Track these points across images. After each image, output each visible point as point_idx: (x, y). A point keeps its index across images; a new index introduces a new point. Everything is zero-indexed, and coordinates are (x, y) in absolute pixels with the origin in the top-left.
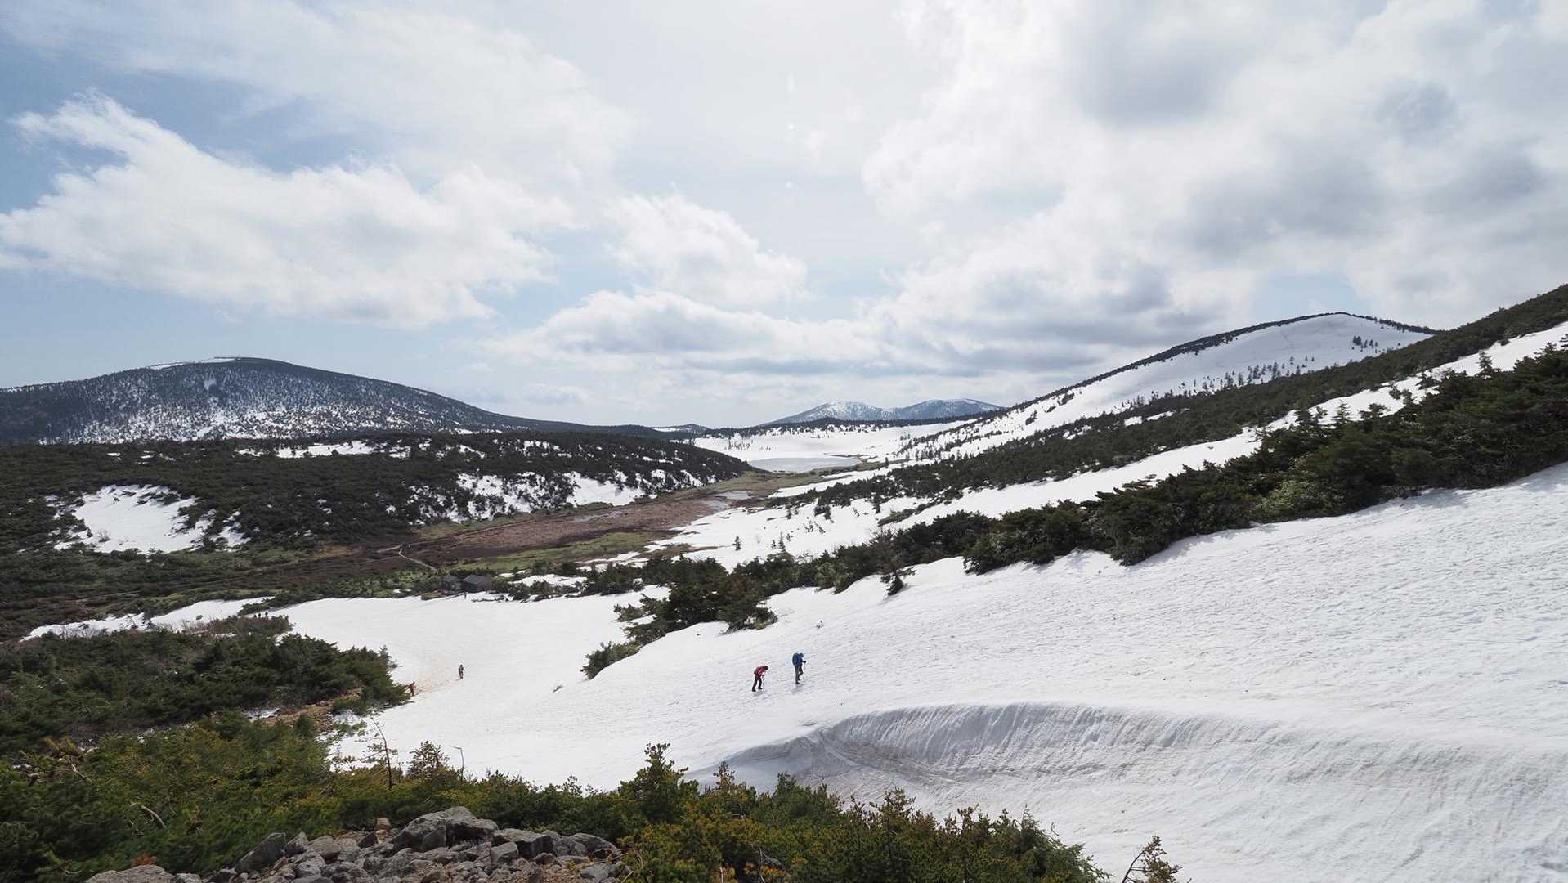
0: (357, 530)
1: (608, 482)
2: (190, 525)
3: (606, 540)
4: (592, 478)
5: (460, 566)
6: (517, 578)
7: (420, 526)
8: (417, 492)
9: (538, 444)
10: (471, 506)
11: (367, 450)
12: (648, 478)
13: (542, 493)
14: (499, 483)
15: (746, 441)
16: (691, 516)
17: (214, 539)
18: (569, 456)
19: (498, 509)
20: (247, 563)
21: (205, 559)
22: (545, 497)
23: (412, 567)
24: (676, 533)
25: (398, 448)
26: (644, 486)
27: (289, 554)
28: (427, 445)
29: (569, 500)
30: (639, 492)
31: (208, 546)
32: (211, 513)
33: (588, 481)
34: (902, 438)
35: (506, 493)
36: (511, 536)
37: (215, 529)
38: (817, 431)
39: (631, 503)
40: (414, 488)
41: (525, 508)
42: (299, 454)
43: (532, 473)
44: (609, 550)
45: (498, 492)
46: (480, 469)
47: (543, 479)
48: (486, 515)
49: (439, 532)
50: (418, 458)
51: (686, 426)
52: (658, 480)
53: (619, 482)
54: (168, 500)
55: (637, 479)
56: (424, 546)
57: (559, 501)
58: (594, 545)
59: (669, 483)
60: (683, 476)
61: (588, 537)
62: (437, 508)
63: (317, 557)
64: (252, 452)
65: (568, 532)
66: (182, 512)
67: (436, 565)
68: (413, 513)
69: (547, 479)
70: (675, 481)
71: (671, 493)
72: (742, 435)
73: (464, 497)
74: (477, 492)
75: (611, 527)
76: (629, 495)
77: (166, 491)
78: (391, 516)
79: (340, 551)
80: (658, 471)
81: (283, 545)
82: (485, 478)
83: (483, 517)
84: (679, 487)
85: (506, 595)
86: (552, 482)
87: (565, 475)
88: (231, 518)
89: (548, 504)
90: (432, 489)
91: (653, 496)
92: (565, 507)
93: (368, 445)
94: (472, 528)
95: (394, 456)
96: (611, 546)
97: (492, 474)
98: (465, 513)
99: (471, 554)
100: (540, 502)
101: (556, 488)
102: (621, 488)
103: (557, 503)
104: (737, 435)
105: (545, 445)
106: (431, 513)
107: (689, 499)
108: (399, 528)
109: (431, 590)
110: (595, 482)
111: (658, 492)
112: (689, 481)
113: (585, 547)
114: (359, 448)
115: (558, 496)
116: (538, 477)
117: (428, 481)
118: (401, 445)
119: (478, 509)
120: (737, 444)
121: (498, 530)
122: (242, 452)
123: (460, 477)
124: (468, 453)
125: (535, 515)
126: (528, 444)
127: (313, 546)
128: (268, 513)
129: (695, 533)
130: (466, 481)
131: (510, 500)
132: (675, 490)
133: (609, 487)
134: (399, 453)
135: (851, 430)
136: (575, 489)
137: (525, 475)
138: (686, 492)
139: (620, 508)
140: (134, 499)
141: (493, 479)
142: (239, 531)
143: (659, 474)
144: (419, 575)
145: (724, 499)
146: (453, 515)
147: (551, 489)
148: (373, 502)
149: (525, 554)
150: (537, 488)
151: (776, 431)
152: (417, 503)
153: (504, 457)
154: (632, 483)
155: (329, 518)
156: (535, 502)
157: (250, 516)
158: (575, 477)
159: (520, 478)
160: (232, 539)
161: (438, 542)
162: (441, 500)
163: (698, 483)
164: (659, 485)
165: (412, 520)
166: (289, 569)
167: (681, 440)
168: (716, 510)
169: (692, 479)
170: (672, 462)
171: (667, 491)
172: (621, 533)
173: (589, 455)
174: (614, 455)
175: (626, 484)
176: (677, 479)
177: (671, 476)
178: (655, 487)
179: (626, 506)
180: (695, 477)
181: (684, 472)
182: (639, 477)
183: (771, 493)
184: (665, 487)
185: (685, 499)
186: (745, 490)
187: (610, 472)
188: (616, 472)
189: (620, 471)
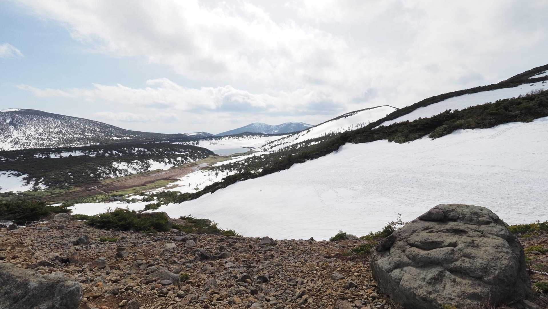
0: (82, 182)
1: (162, 163)
2: (28, 183)
3: (156, 183)
4: (157, 161)
5: (115, 193)
6: (129, 197)
7: (101, 180)
8: (100, 169)
9: (140, 149)
10: (117, 173)
11: (81, 154)
12: (176, 161)
13: (140, 167)
14: (126, 164)
15: (217, 141)
16: (186, 173)
17: (37, 187)
18: (150, 153)
19: (126, 173)
20: (49, 194)
21: (36, 193)
22: (141, 169)
23: (100, 193)
24: (178, 180)
25: (92, 153)
26: (174, 163)
27: (62, 191)
28: (102, 151)
29: (149, 169)
30: (172, 165)
31: (36, 190)
32: (34, 179)
33: (156, 162)
34: (266, 141)
35: (129, 168)
36: (130, 182)
37: (37, 184)
38: (240, 138)
39: (169, 169)
40: (99, 168)
41: (135, 172)
42: (58, 156)
43: (137, 161)
44: (156, 187)
45: (126, 168)
46: (120, 160)
47: (141, 163)
48: (122, 175)
49: (108, 181)
50: (100, 157)
51: (201, 132)
52: (179, 161)
53: (166, 162)
54: (18, 175)
55: (172, 161)
56: (103, 186)
57: (146, 170)
58: (153, 185)
59: (183, 161)
60: (187, 159)
61: (152, 182)
62: (107, 174)
63: (70, 191)
64: (41, 156)
65: (147, 180)
66: (24, 179)
67: (107, 193)
68: (99, 176)
69: (142, 163)
70: (184, 161)
71: (183, 165)
72: (215, 139)
73: (115, 170)
74: (119, 168)
75: (161, 178)
76: (169, 166)
77: (17, 172)
78: (92, 177)
79: (78, 189)
80: (179, 158)
81: (60, 188)
82: (122, 163)
83: (121, 176)
84: (186, 163)
85: (125, 202)
86: (144, 164)
87: (148, 161)
88: (41, 180)
89: (142, 171)
90: (105, 168)
91: (176, 166)
92: (148, 171)
93: (82, 152)
94: (118, 180)
95: (91, 156)
96: (157, 185)
97: (124, 162)
98: (116, 175)
99: (118, 188)
100: (139, 170)
101: (145, 165)
102: (166, 164)
103: (145, 170)
104: (214, 139)
105: (142, 149)
106: (105, 176)
107: (188, 167)
108: (95, 181)
109: (106, 201)
110: (158, 163)
111: (179, 165)
113: (150, 186)
114: (79, 154)
115: (145, 168)
116: (139, 162)
117: (103, 165)
118: (93, 152)
119: (120, 173)
120: (213, 143)
121: (126, 180)
122: (37, 156)
123: (113, 163)
124: (116, 154)
125: (138, 174)
126: (136, 149)
127: (69, 188)
128: (53, 178)
129: (183, 180)
130: (115, 165)
131: (130, 170)
132: (184, 164)
133: (162, 164)
134: (93, 155)
135: (251, 138)
136: (151, 165)
137: (135, 161)
138: (187, 165)
139: (165, 171)
140: (6, 176)
141: (124, 163)
142: (44, 184)
143: (179, 159)
144: (103, 196)
145: (199, 167)
146: (112, 176)
147: (143, 166)
148: (86, 173)
149: (133, 188)
150: (139, 166)
151: (227, 138)
152: (100, 173)
153: (129, 156)
154: (170, 162)
155: (73, 179)
156: (138, 170)
157: (47, 180)
158: (151, 161)
159: (133, 162)
160: (42, 187)
161: (107, 185)
162: (108, 171)
163: (192, 161)
164: (179, 163)
165: (99, 178)
166: (63, 195)
167: (194, 141)
168: (194, 171)
169: (190, 160)
170: (185, 154)
171: (181, 164)
172: (162, 181)
173: (157, 153)
174: (165, 152)
175: (168, 163)
176: (185, 160)
177: (183, 159)
178: (177, 163)
179: (167, 170)
180: (192, 159)
181: (188, 157)
182: (172, 160)
183: (214, 164)
184: (181, 163)
185: (186, 167)
186: (206, 163)
187: (163, 159)
188: (165, 158)
189: (166, 158)
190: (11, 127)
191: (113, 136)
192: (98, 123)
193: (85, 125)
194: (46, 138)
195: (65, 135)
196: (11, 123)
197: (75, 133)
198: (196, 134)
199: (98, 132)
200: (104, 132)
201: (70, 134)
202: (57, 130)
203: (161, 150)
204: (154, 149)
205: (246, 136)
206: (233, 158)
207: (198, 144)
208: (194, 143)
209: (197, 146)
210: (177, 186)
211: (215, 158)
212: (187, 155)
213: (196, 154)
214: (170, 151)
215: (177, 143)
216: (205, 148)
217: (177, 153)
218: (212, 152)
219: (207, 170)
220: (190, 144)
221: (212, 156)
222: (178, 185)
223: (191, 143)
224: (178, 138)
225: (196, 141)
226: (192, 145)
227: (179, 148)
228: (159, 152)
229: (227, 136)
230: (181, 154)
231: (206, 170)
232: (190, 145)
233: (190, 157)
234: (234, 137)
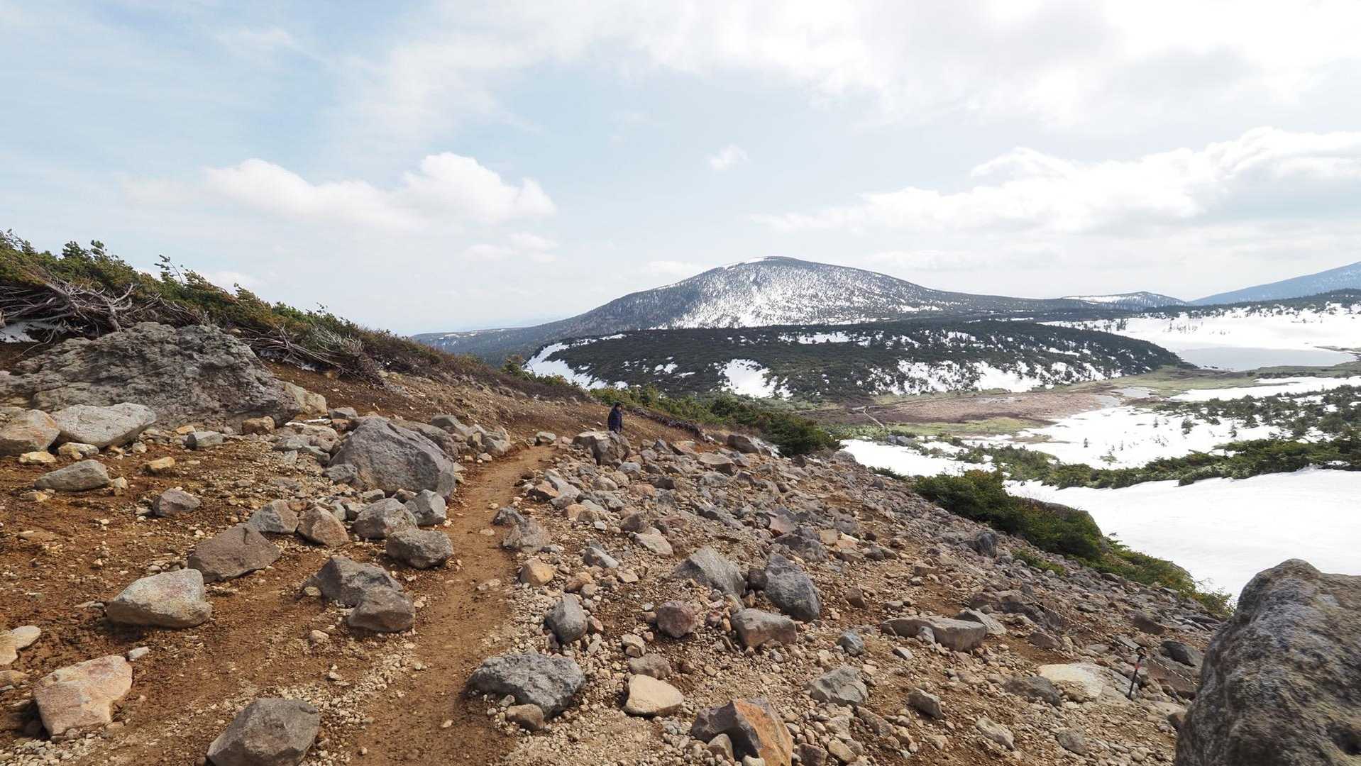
0: (843, 395)
1: (1010, 372)
2: (768, 383)
3: (992, 423)
4: (997, 367)
5: (897, 427)
6: (926, 442)
7: (875, 396)
8: (876, 372)
9: (959, 334)
10: (907, 384)
11: (845, 339)
12: (1048, 370)
13: (956, 378)
14: (926, 368)
15: (1195, 322)
16: (1075, 408)
17: (778, 392)
18: (982, 346)
19: (924, 388)
20: (793, 408)
21: (776, 402)
22: (958, 381)
23: (871, 422)
24: (1050, 423)
25: (864, 338)
26: (1042, 377)
27: (810, 405)
28: (881, 336)
29: (976, 384)
30: (1037, 382)
31: (777, 397)
32: (776, 378)
33: (994, 370)
35: (930, 376)
36: (930, 410)
37: (778, 387)
39: (1028, 391)
40: (872, 370)
41: (942, 388)
42: (810, 341)
43: (950, 362)
44: (991, 431)
45: (924, 375)
46: (915, 356)
47: (958, 367)
48: (916, 391)
49: (886, 401)
50: (876, 347)
51: (1136, 294)
52: (1057, 372)
53: (1020, 373)
54: (758, 369)
55: (1036, 371)
56: (877, 409)
57: (968, 385)
58: (983, 425)
59: (1069, 375)
60: (1085, 369)
61: (982, 417)
62: (885, 384)
63: (823, 408)
64: (787, 339)
65: (969, 411)
66: (764, 376)
67: (884, 424)
68: (871, 386)
69: (961, 368)
70: (1075, 374)
71: (1069, 385)
72: (1190, 316)
73: (902, 378)
74: (911, 375)
75: (1003, 411)
76: (1029, 384)
77: (756, 364)
78: (859, 388)
79: (834, 406)
80: (1059, 363)
81: (808, 399)
82: (917, 364)
83: (913, 392)
84: (1078, 379)
85: (918, 451)
86: (965, 370)
87: (975, 364)
88: (784, 382)
89: (959, 386)
90: (883, 371)
91: (1049, 387)
92: (973, 390)
93: (846, 335)
94: (906, 400)
95: (861, 344)
96: (994, 428)
97: (922, 361)
98: (902, 389)
99: (904, 419)
100: (953, 385)
101: (967, 375)
102: (1021, 378)
103: (966, 386)
104: (1184, 316)
105: (965, 336)
106: (882, 387)
107: (1084, 392)
108: (863, 395)
109: (881, 440)
110: (999, 372)
111: (1056, 383)
112: (1090, 375)
113: (975, 426)
114: (840, 338)
115: (967, 381)
116: (954, 365)
117: (880, 365)
118: (865, 336)
119: (911, 387)
121: (922, 403)
122: (783, 338)
123: (900, 363)
124: (907, 343)
125: (949, 395)
126: (951, 335)
127: (821, 402)
128: (799, 380)
129: (1066, 426)
130: (904, 366)
131: (933, 382)
132: (1073, 382)
133: (1011, 375)
134: (864, 342)
136: (981, 375)
137: (945, 363)
138: (1084, 385)
139: (1017, 394)
140: (744, 367)
141: (922, 365)
142: (788, 389)
143: (1060, 367)
144: (875, 429)
145: (1120, 395)
146: (895, 389)
147: (963, 376)
148: (850, 377)
149: (936, 424)
150: (953, 374)
152: (874, 380)
153: (933, 348)
154: (1031, 374)
155: (828, 386)
156: (950, 385)
157: (792, 381)
158: (982, 366)
159: (941, 365)
160: (785, 393)
161: (885, 408)
162: (888, 379)
163: (1099, 377)
164: (1057, 377)
165: (872, 391)
166: (810, 414)
167: (1111, 318)
168: (1103, 407)
169: (1094, 372)
170: (1078, 355)
171: (1064, 382)
172: (1007, 418)
173: (999, 346)
174: (1022, 347)
175: (1026, 374)
176: (1078, 372)
177: (1071, 369)
178: (1053, 379)
179: (1022, 394)
180: (1099, 370)
181: (1088, 365)
182: (1039, 369)
183: (1176, 394)
184: (1063, 379)
185: (1077, 392)
186: (1148, 387)
187: (1014, 363)
188: (1020, 362)
189: (1023, 362)
190: (754, 288)
191: (904, 304)
192: (877, 276)
193: (855, 279)
194: (795, 306)
195: (823, 301)
196: (755, 282)
197: (837, 298)
198: (1118, 298)
199: (878, 295)
200: (887, 296)
201: (829, 299)
202: (811, 291)
203: (1010, 339)
204: (993, 338)
205: (1338, 306)
206: (1262, 381)
207: (1124, 329)
208: (1110, 326)
209: (1121, 333)
210: (1046, 439)
211: (1183, 373)
212: (1084, 358)
213: (1113, 358)
214: (1035, 344)
215: (1057, 324)
216: (1147, 343)
217: (1053, 350)
218: (1173, 355)
219: (1150, 410)
220: (1095, 327)
221: (1171, 368)
222: (1051, 437)
223: (1100, 325)
224: (1063, 310)
225: (1118, 321)
226: (1103, 330)
227: (1060, 337)
228: (1006, 344)
229: (1242, 305)
230: (1067, 353)
231: (1145, 410)
232: (1095, 330)
233: (1093, 364)
234: (1275, 311)
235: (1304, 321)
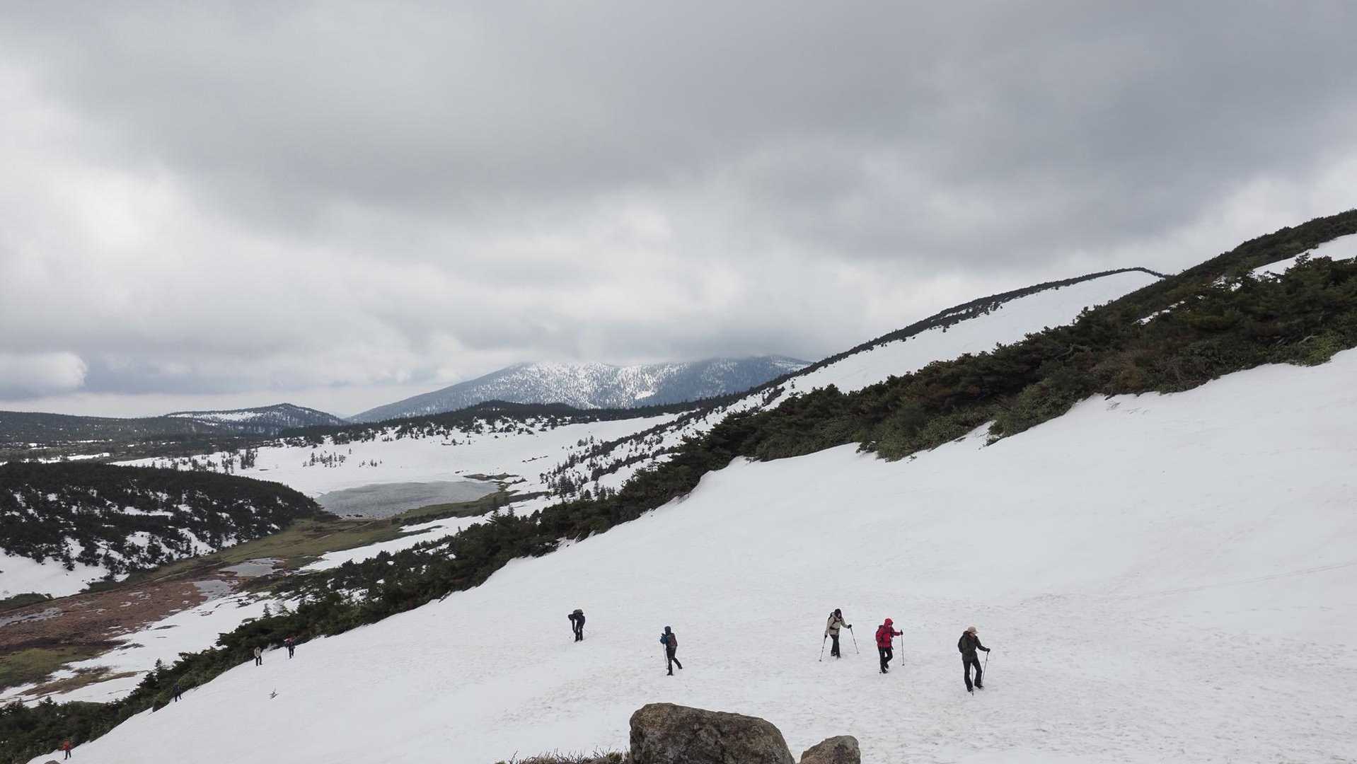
1: (49, 560)
4: (23, 553)
12: (119, 548)
15: (342, 449)
24: (110, 646)
26: (109, 561)
30: (99, 573)
34: (580, 444)
38: (456, 433)
39: (83, 591)
52: (135, 550)
53: (67, 559)
55: (99, 551)
59: (154, 551)
60: (181, 538)
70: (164, 548)
71: (154, 570)
72: (337, 440)
75: (29, 638)
80: (139, 534)
84: (170, 557)
91: (120, 578)
102: (70, 568)
104: (328, 440)
107: (179, 579)
110: (28, 561)
111: (132, 569)
112: (189, 547)
120: (326, 456)
129: (136, 646)
132: (161, 563)
133: (52, 566)
135: (508, 430)
138: (177, 567)
139: (63, 600)
143: (140, 539)
145: (231, 576)
151: (391, 433)
154: (89, 558)
163: (203, 548)
164: (134, 558)
167: (233, 449)
168: (205, 599)
169: (195, 542)
170: (170, 514)
171: (148, 566)
172: (34, 651)
173: (31, 511)
174: (74, 509)
175: (79, 560)
176: (169, 545)
177: (159, 541)
178: (127, 562)
179: (74, 598)
180: (202, 538)
181: (185, 531)
182: (102, 547)
183: (308, 562)
184: (144, 560)
185: (168, 580)
186: (272, 557)
187: (59, 540)
188: (69, 540)
189: (74, 538)
198: (252, 415)
203: (52, 497)
204: (18, 496)
205: (483, 422)
206: (406, 529)
207: (252, 465)
208: (231, 462)
209: (249, 473)
210: (96, 676)
211: (319, 529)
212: (181, 520)
213: (225, 515)
214: (100, 503)
215: (147, 462)
216: (279, 485)
217: (131, 511)
218: (311, 501)
219: (268, 593)
220: (209, 464)
221: (307, 523)
222: (106, 669)
223: (216, 461)
224: (158, 438)
225: (243, 452)
226: (221, 470)
227: (143, 486)
228: (44, 507)
229: (393, 423)
230: (153, 514)
231: (261, 594)
232: (210, 469)
233: (195, 528)
234: (426, 430)
235: (454, 442)
